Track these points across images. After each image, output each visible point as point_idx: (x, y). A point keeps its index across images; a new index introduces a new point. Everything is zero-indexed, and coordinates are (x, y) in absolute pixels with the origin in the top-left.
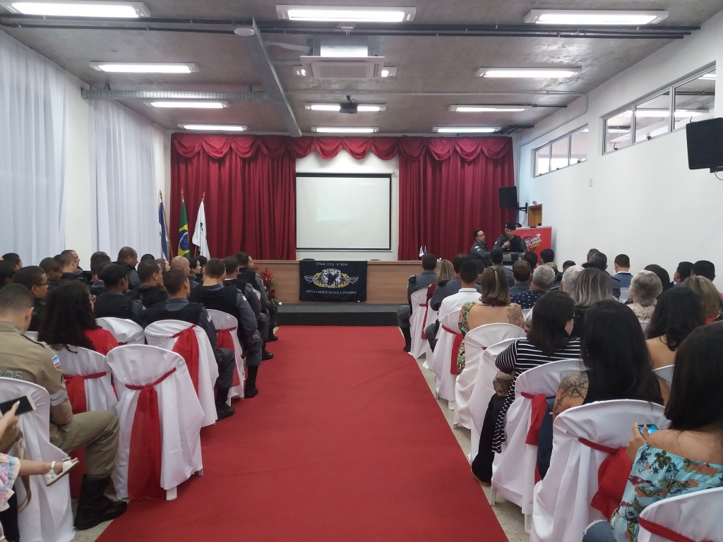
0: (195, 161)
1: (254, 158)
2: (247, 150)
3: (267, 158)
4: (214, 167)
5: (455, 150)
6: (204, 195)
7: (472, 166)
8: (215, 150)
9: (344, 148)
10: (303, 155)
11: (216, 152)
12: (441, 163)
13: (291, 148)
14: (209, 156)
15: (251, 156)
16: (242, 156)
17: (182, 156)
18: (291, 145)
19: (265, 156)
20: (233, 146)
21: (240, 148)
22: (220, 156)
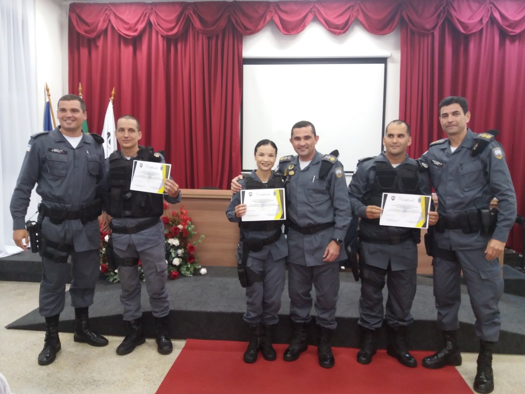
0: (100, 43)
1: (182, 37)
3: (201, 36)
4: (127, 52)
5: (493, 20)
6: (113, 92)
8: (127, 26)
9: (316, 19)
10: (253, 31)
11: (129, 29)
12: (467, 38)
13: (236, 19)
14: (120, 36)
15: (178, 32)
16: (165, 33)
17: (83, 36)
18: (236, 15)
19: (198, 33)
20: (152, 19)
21: (162, 21)
22: (135, 34)
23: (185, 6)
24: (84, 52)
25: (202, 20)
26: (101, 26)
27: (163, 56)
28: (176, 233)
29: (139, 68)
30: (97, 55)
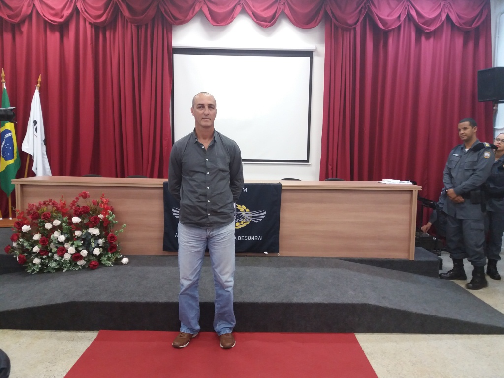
0: (25, 28)
1: (111, 24)
2: (101, 12)
3: (130, 24)
4: (53, 38)
5: (409, 17)
6: (40, 79)
7: (432, 40)
8: (52, 12)
9: (244, 12)
10: (183, 21)
11: (55, 15)
12: (386, 34)
13: (164, 8)
14: (46, 22)
15: (106, 20)
16: (93, 20)
17: (6, 21)
18: (165, 4)
19: (127, 21)
20: (79, 5)
21: (89, 8)
22: (61, 20)
24: (8, 37)
25: (130, 9)
26: (25, 10)
27: (92, 43)
28: (95, 223)
29: (67, 56)
30: (22, 41)
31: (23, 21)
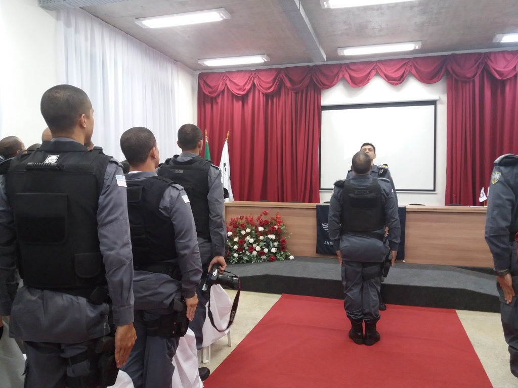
0: (219, 100)
1: (277, 93)
2: (271, 85)
3: (290, 91)
4: (238, 105)
6: (228, 135)
8: (238, 88)
9: (377, 74)
10: (329, 86)
11: (239, 90)
12: (503, 83)
13: (316, 78)
14: (233, 94)
15: (273, 90)
16: (265, 91)
17: (208, 96)
18: (317, 75)
19: (288, 90)
20: (256, 82)
21: (262, 83)
22: (243, 93)
23: (279, 70)
24: (208, 106)
25: (291, 80)
26: (221, 88)
27: (263, 107)
28: (273, 231)
29: (246, 117)
30: (217, 109)
31: (218, 95)
